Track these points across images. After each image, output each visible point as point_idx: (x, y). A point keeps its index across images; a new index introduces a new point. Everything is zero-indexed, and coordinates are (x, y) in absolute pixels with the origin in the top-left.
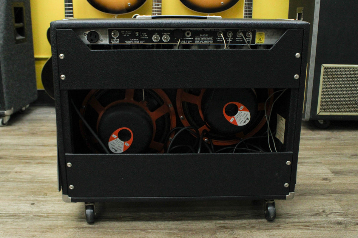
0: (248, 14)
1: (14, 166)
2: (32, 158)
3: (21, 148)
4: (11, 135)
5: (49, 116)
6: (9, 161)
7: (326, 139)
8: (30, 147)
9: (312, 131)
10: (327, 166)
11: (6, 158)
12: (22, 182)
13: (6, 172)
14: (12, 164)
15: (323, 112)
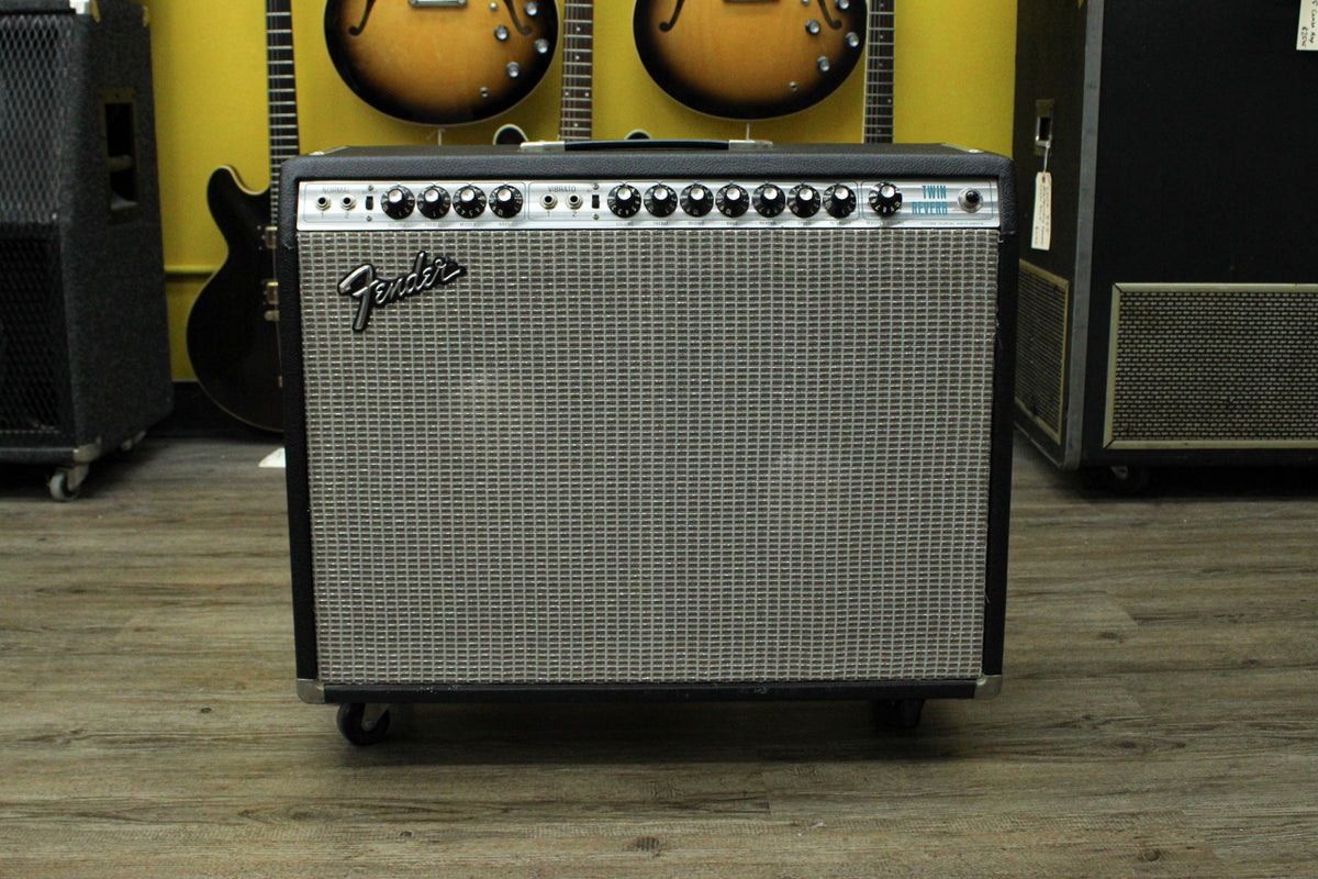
0: (881, 121)
1: (127, 613)
2: (183, 590)
3: (138, 562)
4: (99, 526)
5: (217, 467)
6: (109, 598)
7: (1133, 525)
8: (169, 560)
9: (1091, 502)
10: (1122, 600)
11: (97, 592)
12: (162, 654)
13: (104, 630)
14: (121, 608)
15: (1124, 438)
